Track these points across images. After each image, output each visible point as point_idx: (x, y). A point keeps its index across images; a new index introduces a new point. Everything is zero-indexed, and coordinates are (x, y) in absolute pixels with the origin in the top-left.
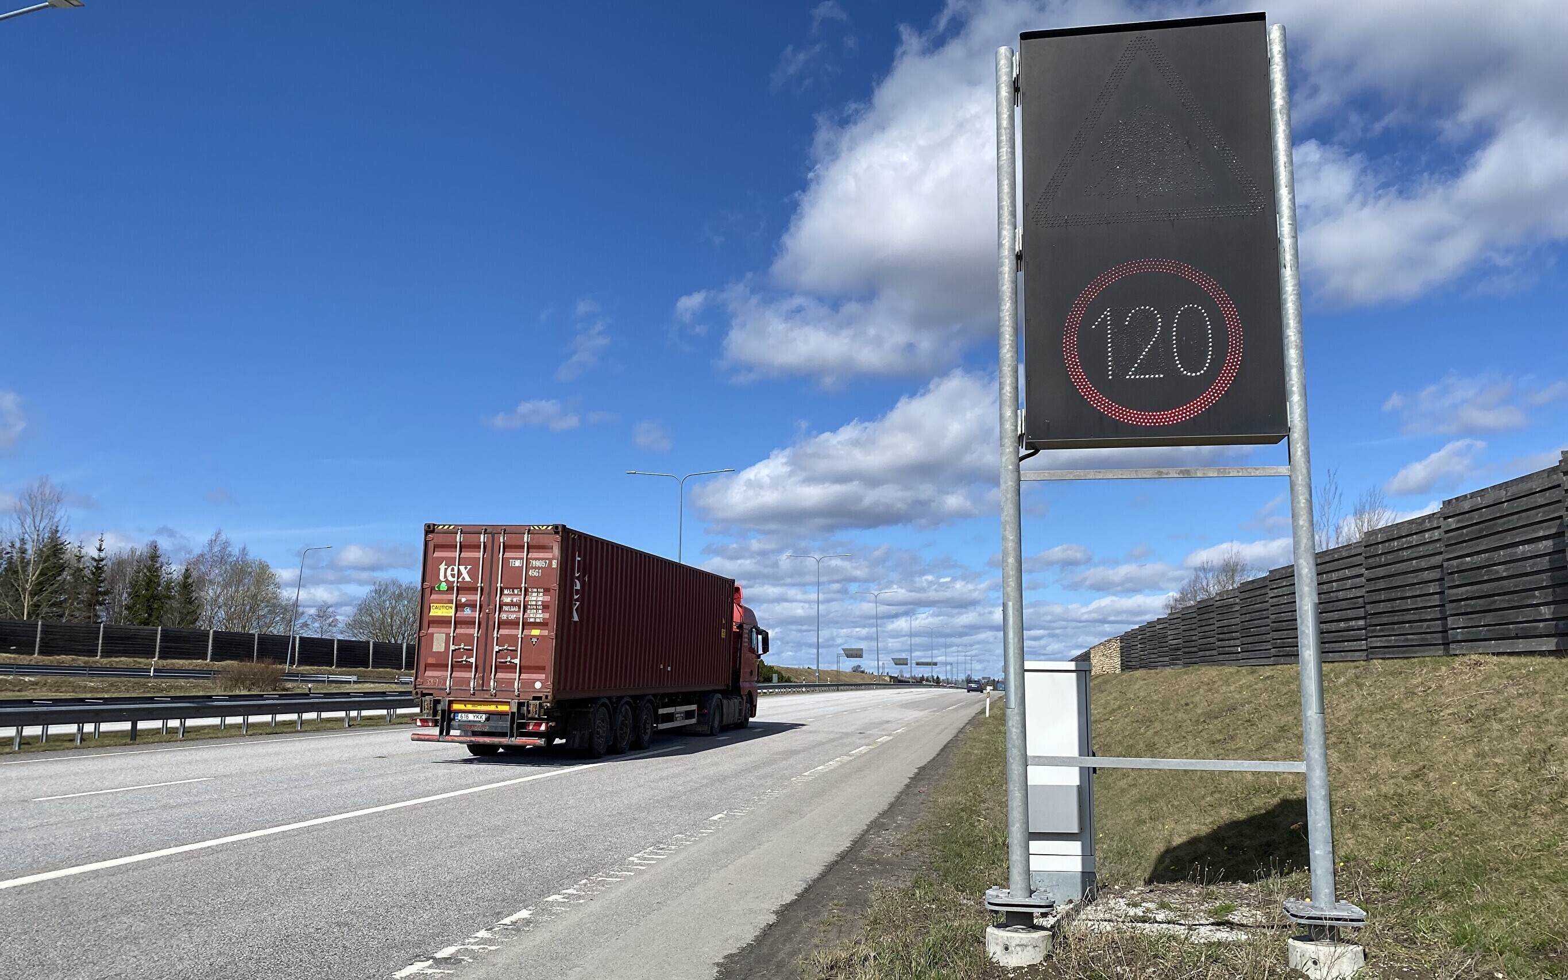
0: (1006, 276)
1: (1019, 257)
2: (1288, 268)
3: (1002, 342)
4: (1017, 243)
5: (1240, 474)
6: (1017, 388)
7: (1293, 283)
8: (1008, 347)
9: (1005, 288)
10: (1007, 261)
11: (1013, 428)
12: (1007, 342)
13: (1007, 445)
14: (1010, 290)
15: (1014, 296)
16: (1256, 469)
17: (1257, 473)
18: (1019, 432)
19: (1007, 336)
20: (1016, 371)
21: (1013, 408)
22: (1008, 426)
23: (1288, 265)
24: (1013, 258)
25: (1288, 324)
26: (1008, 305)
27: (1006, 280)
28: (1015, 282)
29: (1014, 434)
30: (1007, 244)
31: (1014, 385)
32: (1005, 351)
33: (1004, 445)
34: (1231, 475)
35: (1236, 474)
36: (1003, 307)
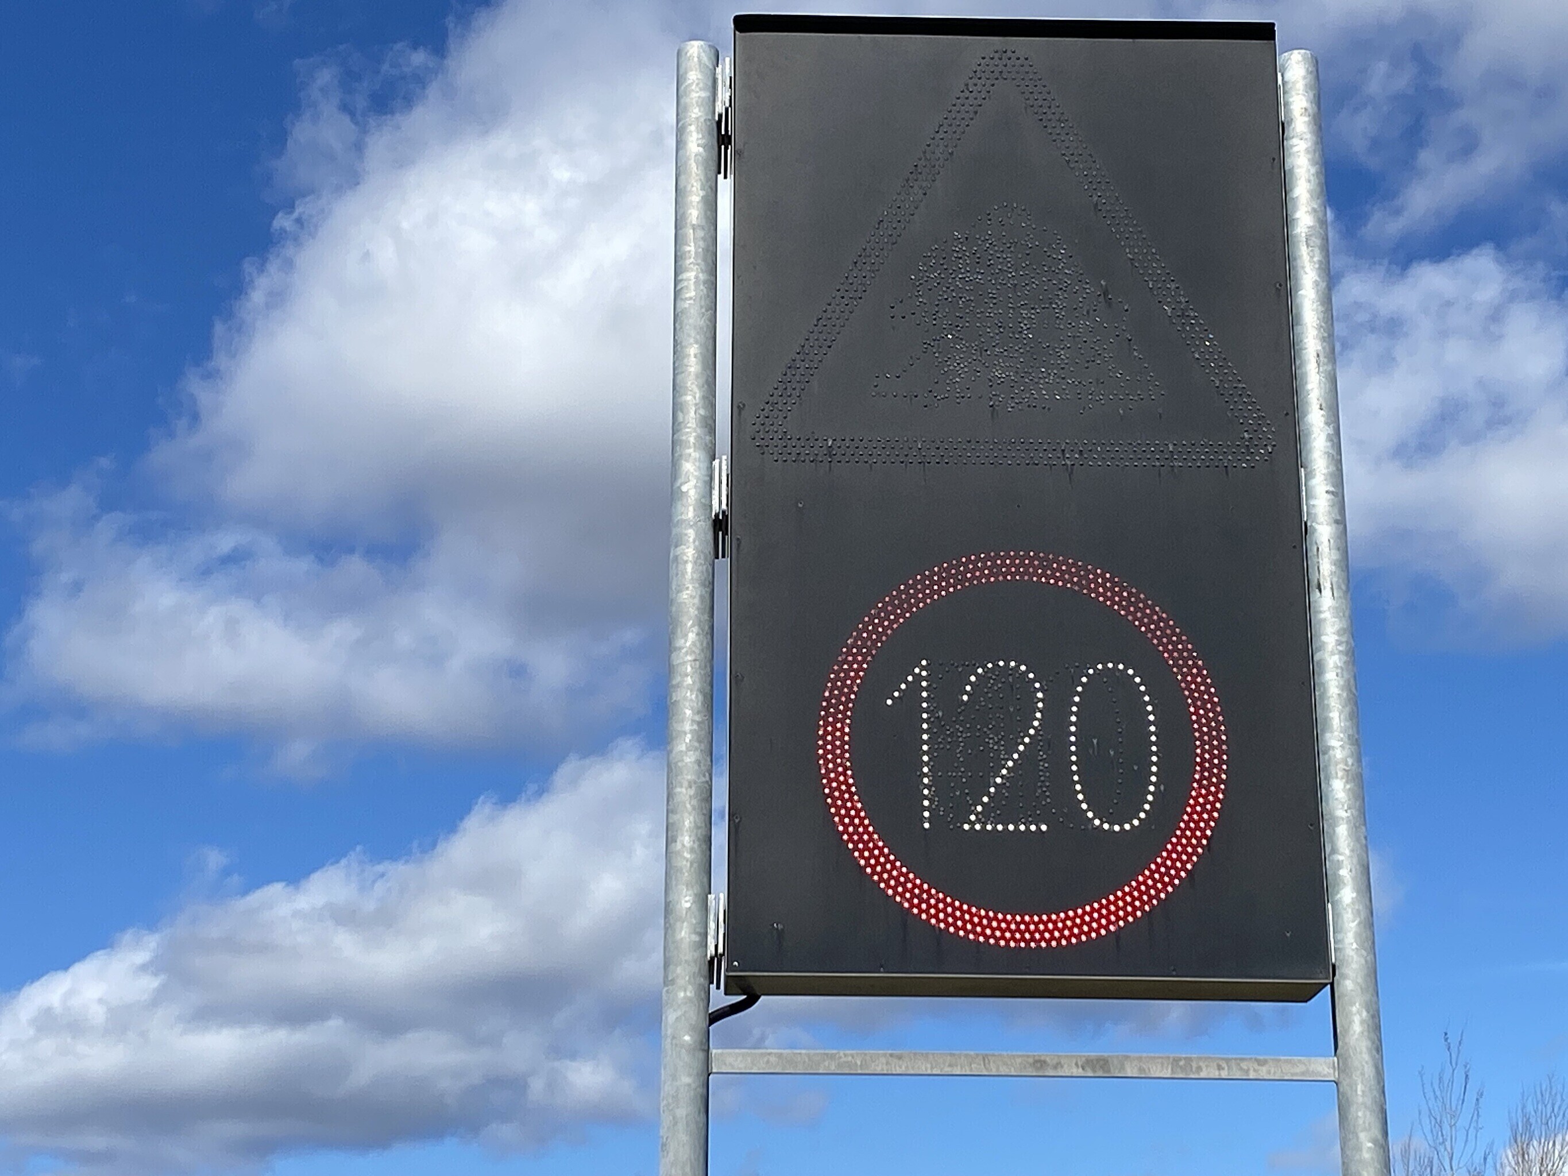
0: (689, 567)
1: (719, 524)
2: (1327, 592)
3: (676, 726)
4: (716, 492)
5: (1224, 1074)
6: (708, 840)
7: (1337, 627)
8: (688, 738)
9: (685, 596)
10: (691, 533)
11: (695, 938)
12: (687, 727)
13: (681, 982)
14: (697, 601)
15: (706, 617)
16: (1262, 1063)
17: (1263, 1072)
18: (711, 951)
19: (688, 712)
20: (706, 796)
21: (697, 889)
22: (685, 934)
23: (1326, 585)
24: (707, 526)
25: (1327, 720)
26: (692, 636)
27: (689, 576)
28: (710, 584)
29: (697, 955)
30: (692, 493)
31: (701, 832)
32: (683, 748)
33: (673, 982)
34: (1203, 1075)
35: (1215, 1074)
36: (680, 642)
